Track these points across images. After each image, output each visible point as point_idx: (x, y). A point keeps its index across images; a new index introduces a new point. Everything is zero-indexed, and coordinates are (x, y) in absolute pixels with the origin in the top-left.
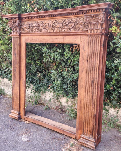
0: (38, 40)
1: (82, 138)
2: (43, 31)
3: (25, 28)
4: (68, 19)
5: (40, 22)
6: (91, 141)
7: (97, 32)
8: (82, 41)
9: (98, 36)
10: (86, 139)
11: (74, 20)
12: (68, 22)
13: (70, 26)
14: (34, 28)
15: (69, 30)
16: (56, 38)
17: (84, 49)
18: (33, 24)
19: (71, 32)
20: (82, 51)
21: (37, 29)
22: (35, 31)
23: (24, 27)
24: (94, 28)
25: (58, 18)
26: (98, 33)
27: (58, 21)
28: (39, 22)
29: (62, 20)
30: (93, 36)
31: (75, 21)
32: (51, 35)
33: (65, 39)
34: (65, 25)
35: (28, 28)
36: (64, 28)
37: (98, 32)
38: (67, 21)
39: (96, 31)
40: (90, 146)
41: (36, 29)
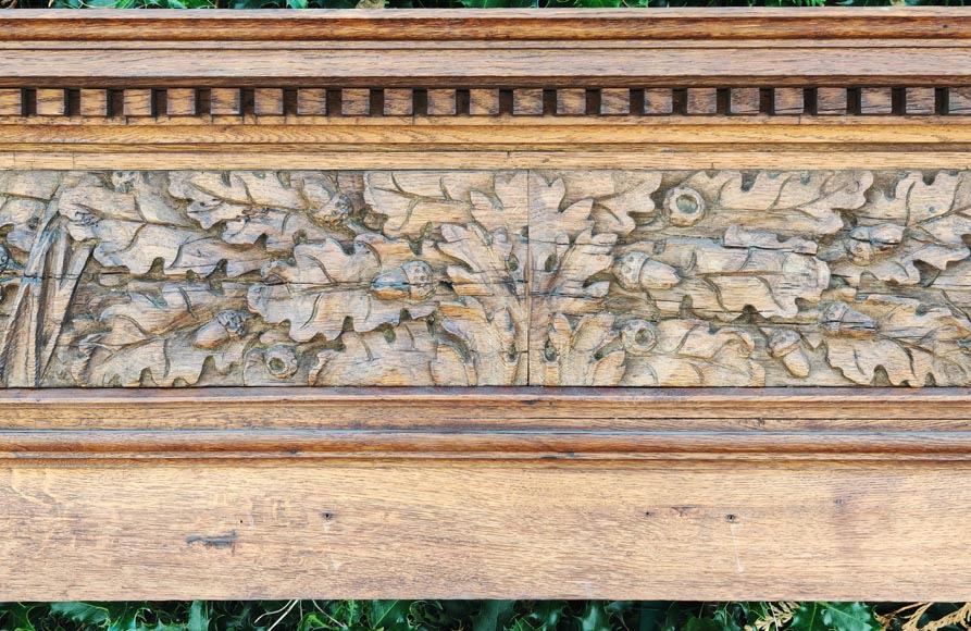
0: (228, 541)
2: (382, 362)
12: (947, 230)
14: (133, 313)
16: (682, 510)
18: (92, 217)
27: (734, 197)
28: (267, 191)
33: (885, 517)
34: (887, 271)
36: (875, 332)
38: (926, 202)
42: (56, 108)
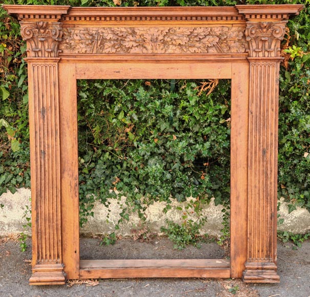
0: (119, 72)
1: (250, 269)
2: (137, 50)
3: (78, 41)
4: (202, 29)
5: (125, 30)
6: (268, 269)
7: (269, 56)
8: (234, 74)
9: (271, 63)
10: (258, 269)
11: (217, 31)
12: (202, 34)
13: (206, 42)
14: (108, 44)
15: (206, 51)
16: (172, 68)
17: (240, 88)
18: (102, 33)
19: (210, 55)
20: (235, 92)
21: (116, 47)
22: (109, 49)
23: (73, 40)
24: (262, 48)
25: (179, 23)
26: (270, 58)
27: (178, 30)
28: (123, 30)
29: (187, 30)
30: (261, 63)
31: (220, 32)
32: (158, 61)
34: (195, 39)
35: (87, 43)
36: (194, 46)
37: (271, 56)
38: (200, 31)
39: (266, 54)
40: (269, 279)
41: (114, 46)
42: (99, 19)
